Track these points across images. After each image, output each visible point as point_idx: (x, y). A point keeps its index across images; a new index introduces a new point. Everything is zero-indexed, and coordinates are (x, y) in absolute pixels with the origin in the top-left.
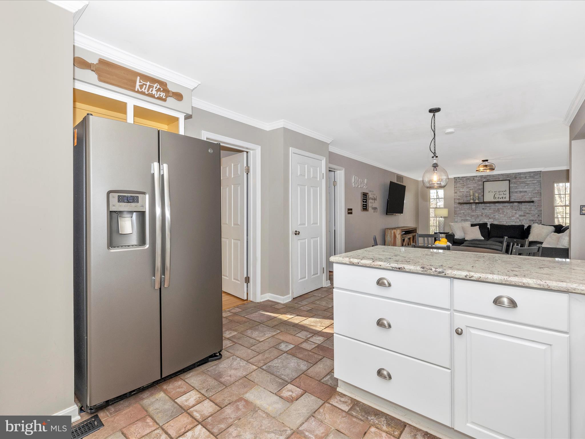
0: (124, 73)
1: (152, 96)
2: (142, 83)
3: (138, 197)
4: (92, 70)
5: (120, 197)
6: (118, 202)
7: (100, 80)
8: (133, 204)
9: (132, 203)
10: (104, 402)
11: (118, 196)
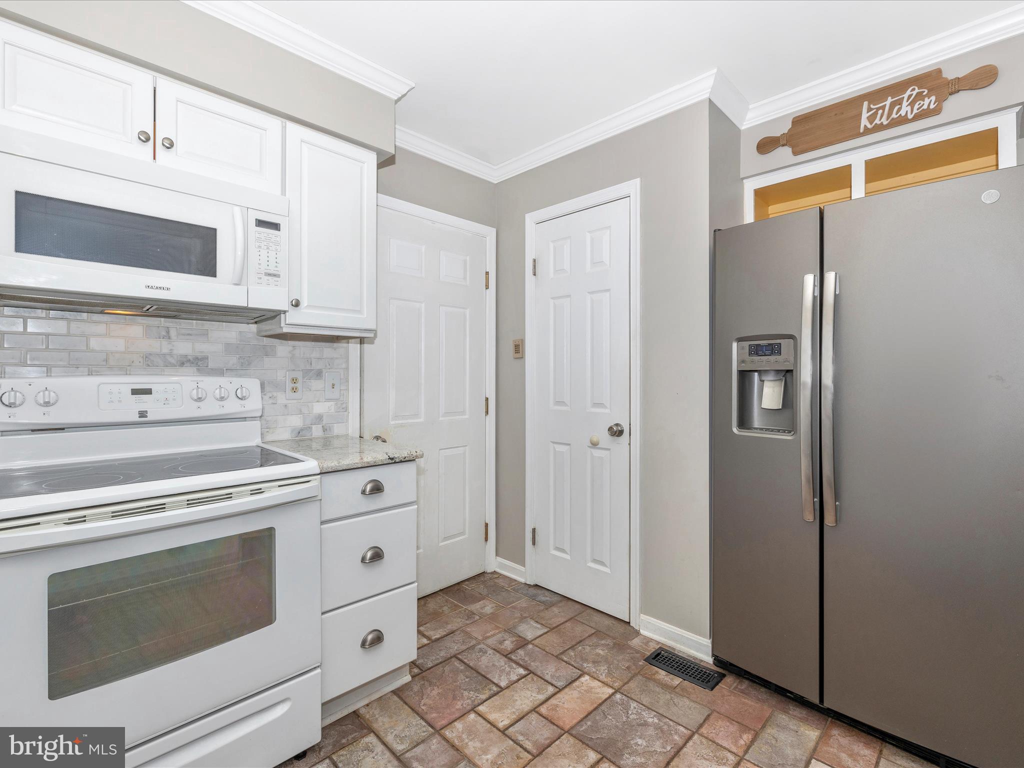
0: (836, 115)
1: (903, 121)
2: (875, 109)
3: (780, 344)
4: (783, 145)
5: (751, 347)
6: (749, 355)
7: (795, 153)
8: (772, 358)
9: (770, 355)
10: (727, 662)
11: (749, 345)
